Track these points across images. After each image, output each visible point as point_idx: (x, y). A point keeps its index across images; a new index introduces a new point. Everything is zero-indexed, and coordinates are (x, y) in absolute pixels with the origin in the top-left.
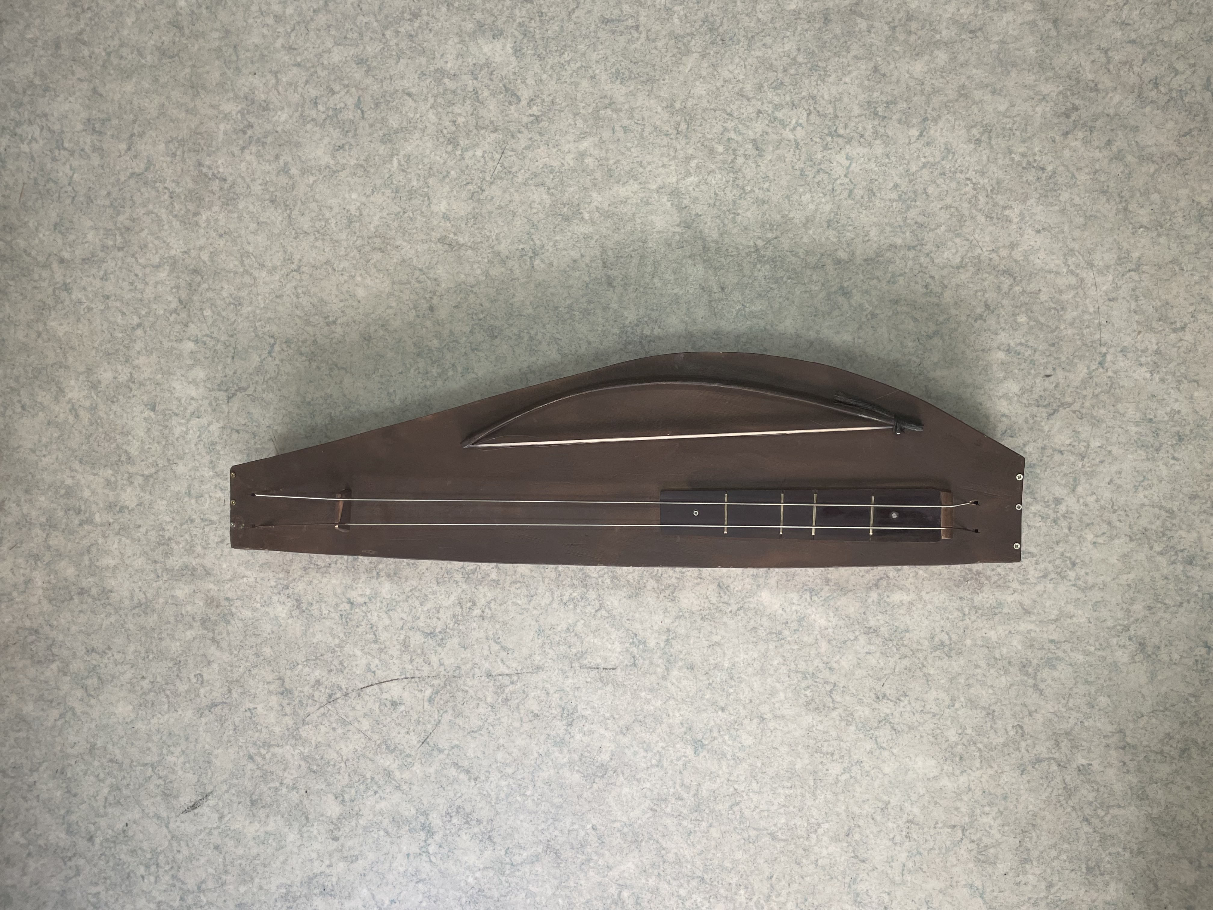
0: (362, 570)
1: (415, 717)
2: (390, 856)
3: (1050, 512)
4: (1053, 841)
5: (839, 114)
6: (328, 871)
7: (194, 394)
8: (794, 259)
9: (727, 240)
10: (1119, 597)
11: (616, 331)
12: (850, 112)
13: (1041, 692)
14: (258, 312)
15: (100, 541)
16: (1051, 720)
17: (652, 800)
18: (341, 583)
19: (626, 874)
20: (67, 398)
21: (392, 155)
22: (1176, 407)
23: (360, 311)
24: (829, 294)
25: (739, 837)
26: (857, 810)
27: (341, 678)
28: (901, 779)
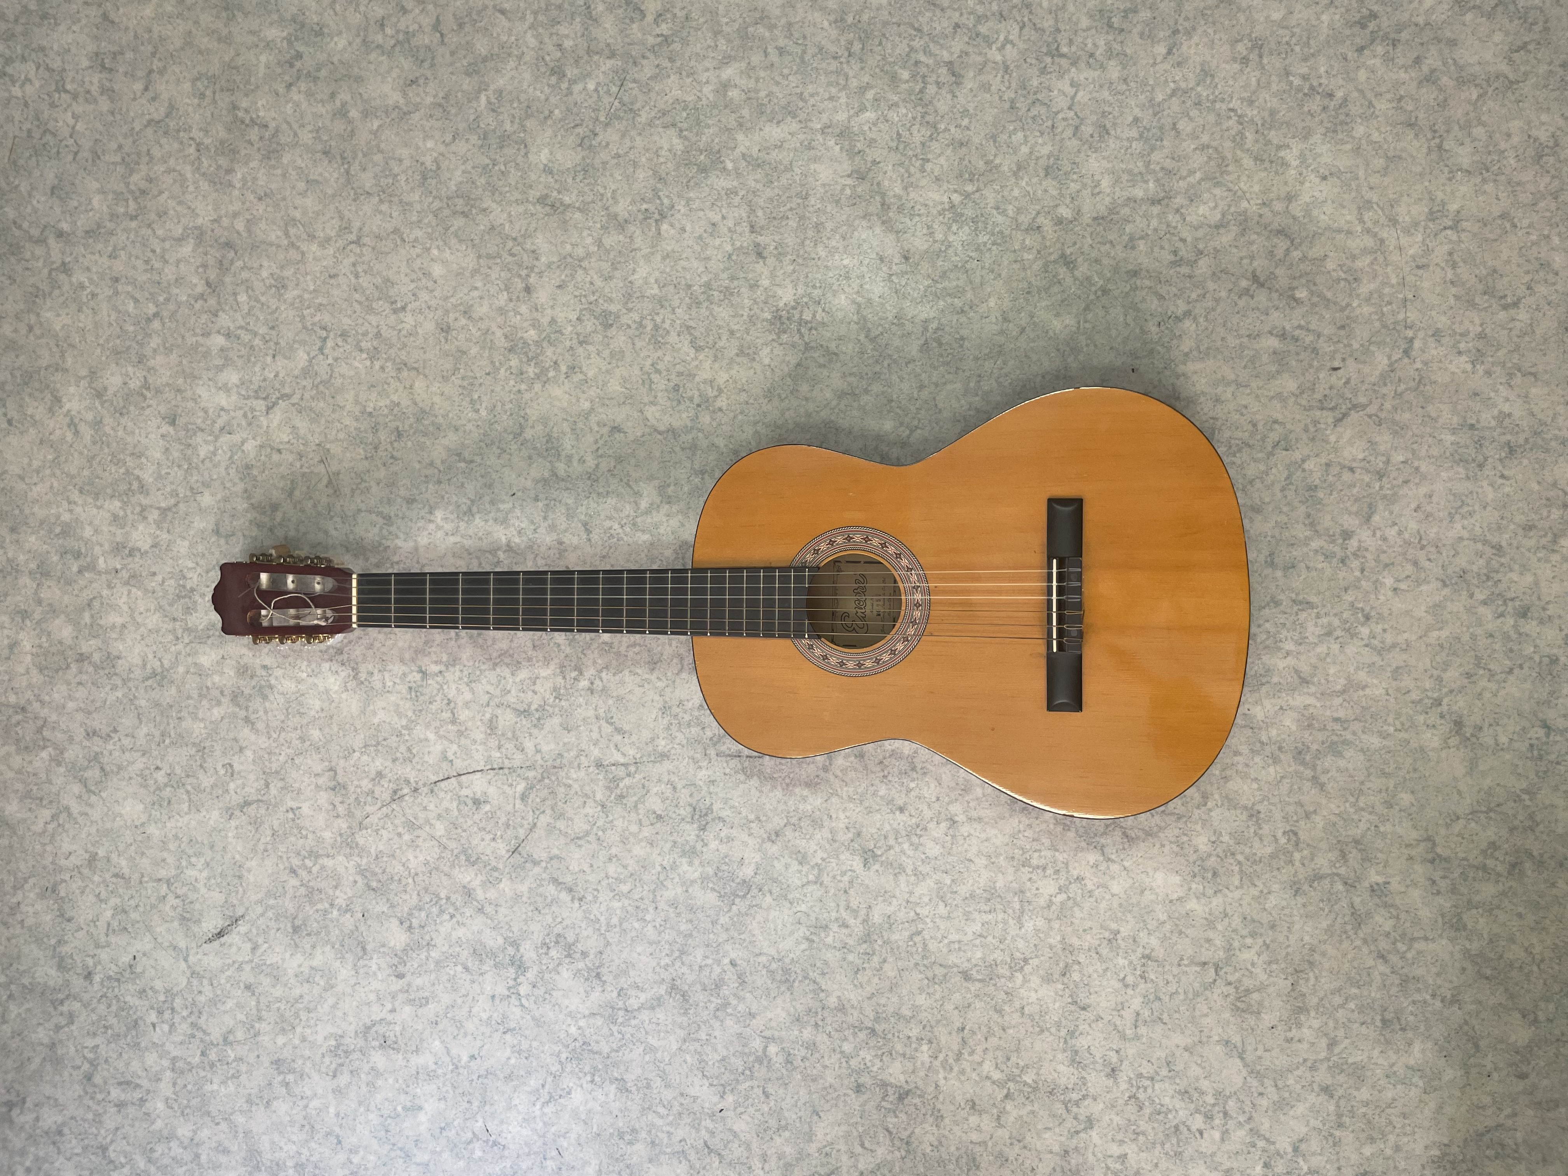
1: (503, 819)
2: (470, 997)
3: (1337, 549)
4: (1337, 984)
5: (1062, 27)
6: (390, 1017)
7: (224, 403)
8: (1000, 219)
9: (912, 195)
10: (1428, 661)
11: (768, 316)
12: (1076, 24)
13: (1322, 786)
14: (306, 296)
15: (105, 592)
16: (1334, 824)
17: (808, 927)
18: (410, 647)
19: (773, 1024)
20: (65, 410)
21: (479, 91)
22: (1506, 408)
23: (436, 293)
24: (1046, 266)
25: (922, 976)
26: (1075, 941)
27: (408, 769)
28: (1134, 901)
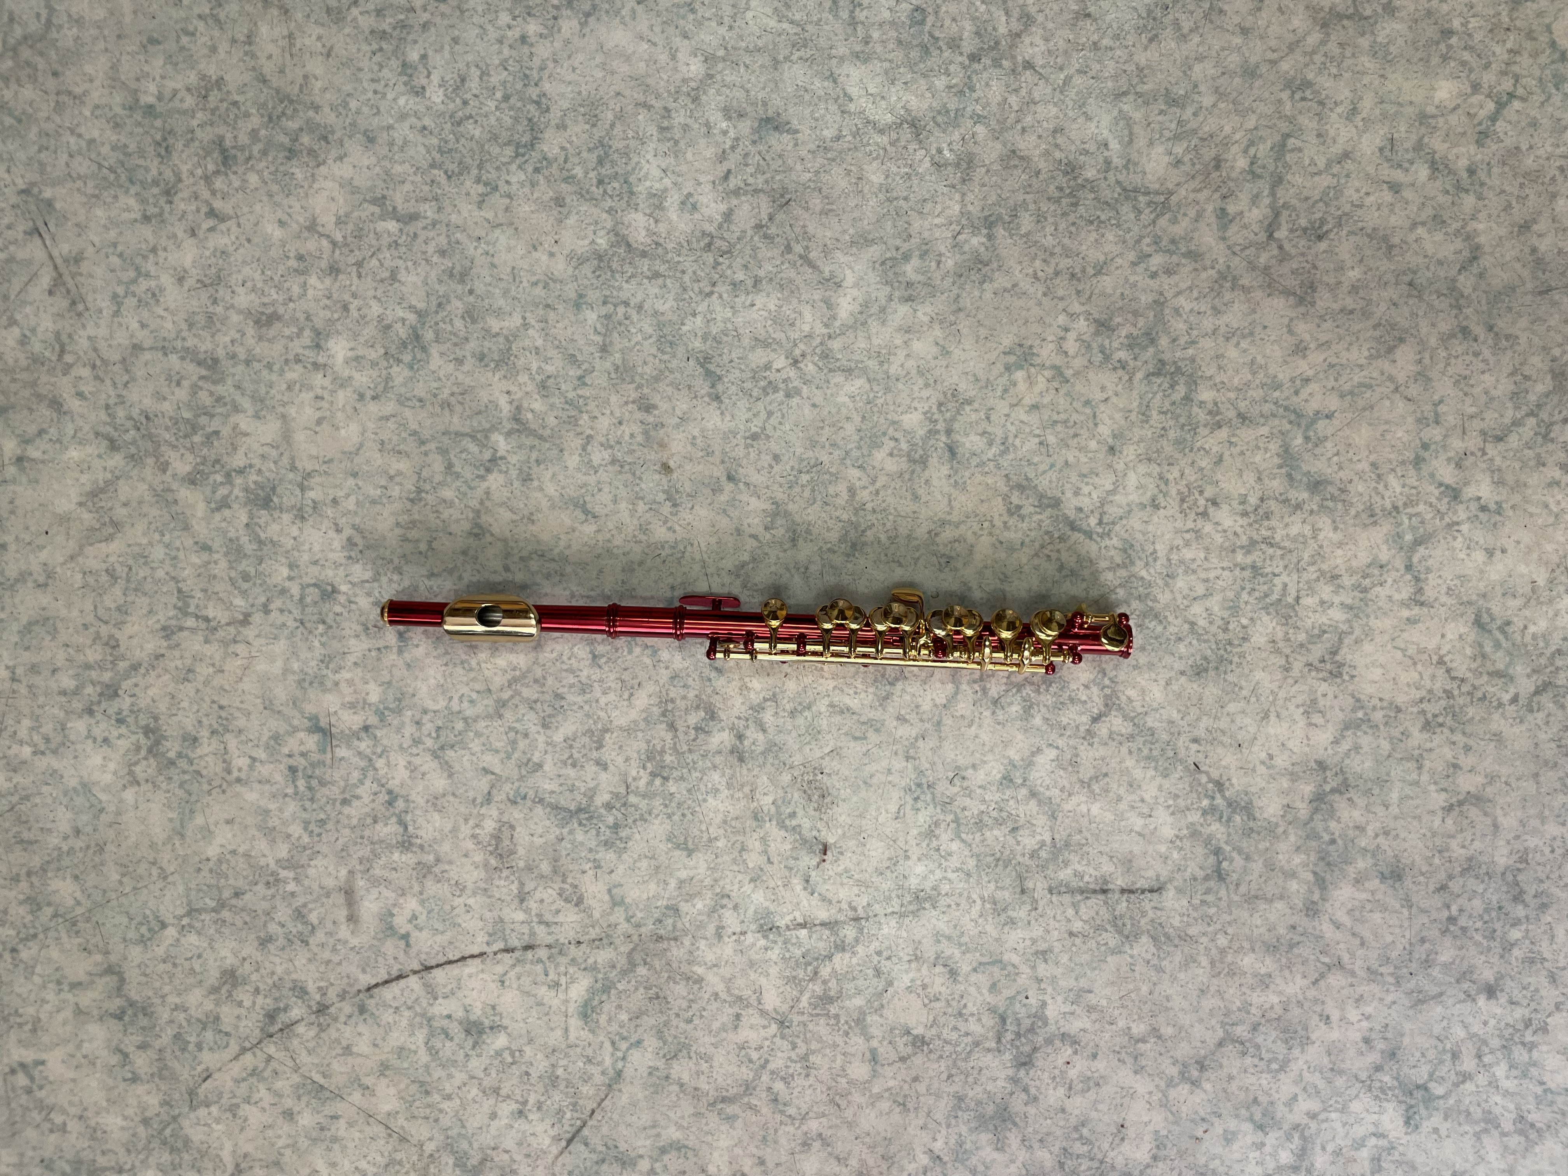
0: (350, 627)
1: (541, 1065)
18: (286, 671)
27: (301, 960)
